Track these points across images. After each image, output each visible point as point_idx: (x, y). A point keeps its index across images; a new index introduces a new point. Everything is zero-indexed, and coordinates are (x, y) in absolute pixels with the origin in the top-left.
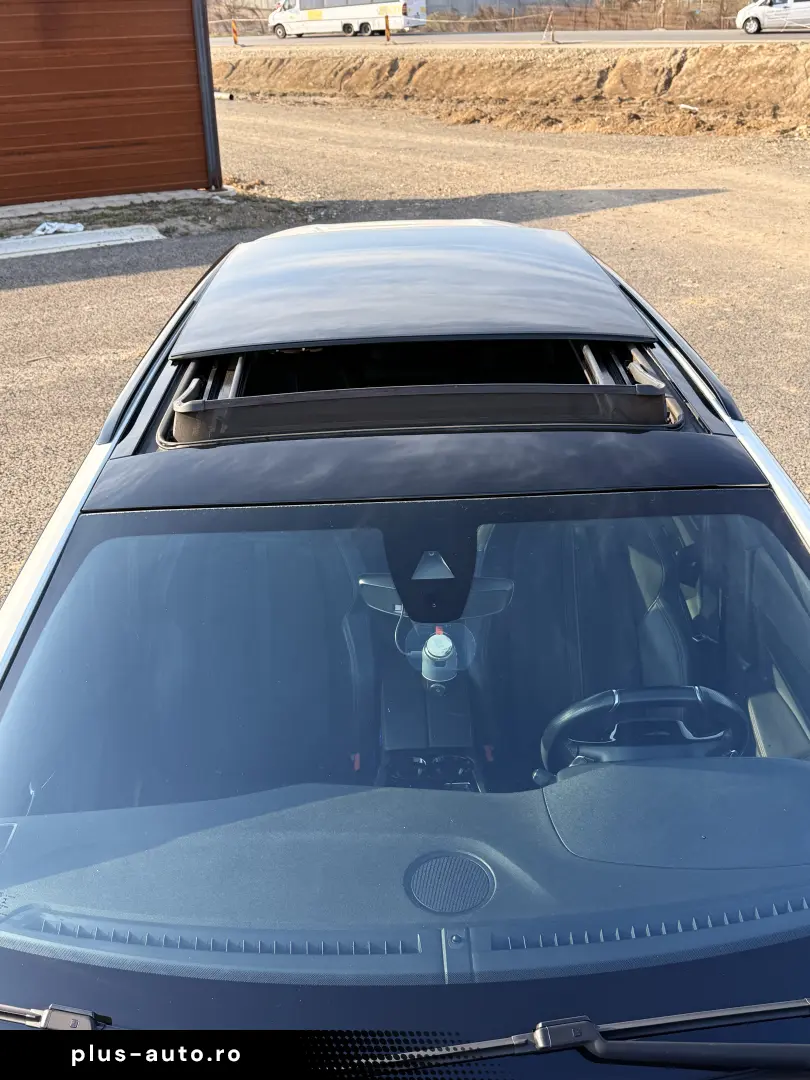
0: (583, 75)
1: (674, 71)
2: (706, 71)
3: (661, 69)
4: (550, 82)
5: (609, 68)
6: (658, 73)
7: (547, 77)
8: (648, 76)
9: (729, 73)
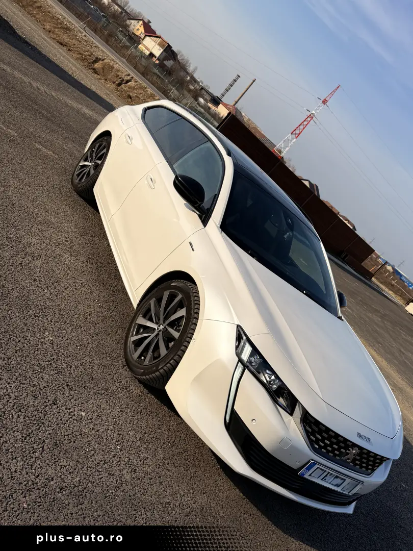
0: (89, 53)
1: (124, 82)
2: (136, 92)
3: (120, 77)
4: (75, 45)
5: (101, 59)
6: (118, 78)
7: (74, 41)
8: (114, 75)
9: (143, 99)
